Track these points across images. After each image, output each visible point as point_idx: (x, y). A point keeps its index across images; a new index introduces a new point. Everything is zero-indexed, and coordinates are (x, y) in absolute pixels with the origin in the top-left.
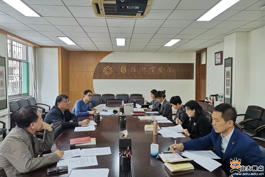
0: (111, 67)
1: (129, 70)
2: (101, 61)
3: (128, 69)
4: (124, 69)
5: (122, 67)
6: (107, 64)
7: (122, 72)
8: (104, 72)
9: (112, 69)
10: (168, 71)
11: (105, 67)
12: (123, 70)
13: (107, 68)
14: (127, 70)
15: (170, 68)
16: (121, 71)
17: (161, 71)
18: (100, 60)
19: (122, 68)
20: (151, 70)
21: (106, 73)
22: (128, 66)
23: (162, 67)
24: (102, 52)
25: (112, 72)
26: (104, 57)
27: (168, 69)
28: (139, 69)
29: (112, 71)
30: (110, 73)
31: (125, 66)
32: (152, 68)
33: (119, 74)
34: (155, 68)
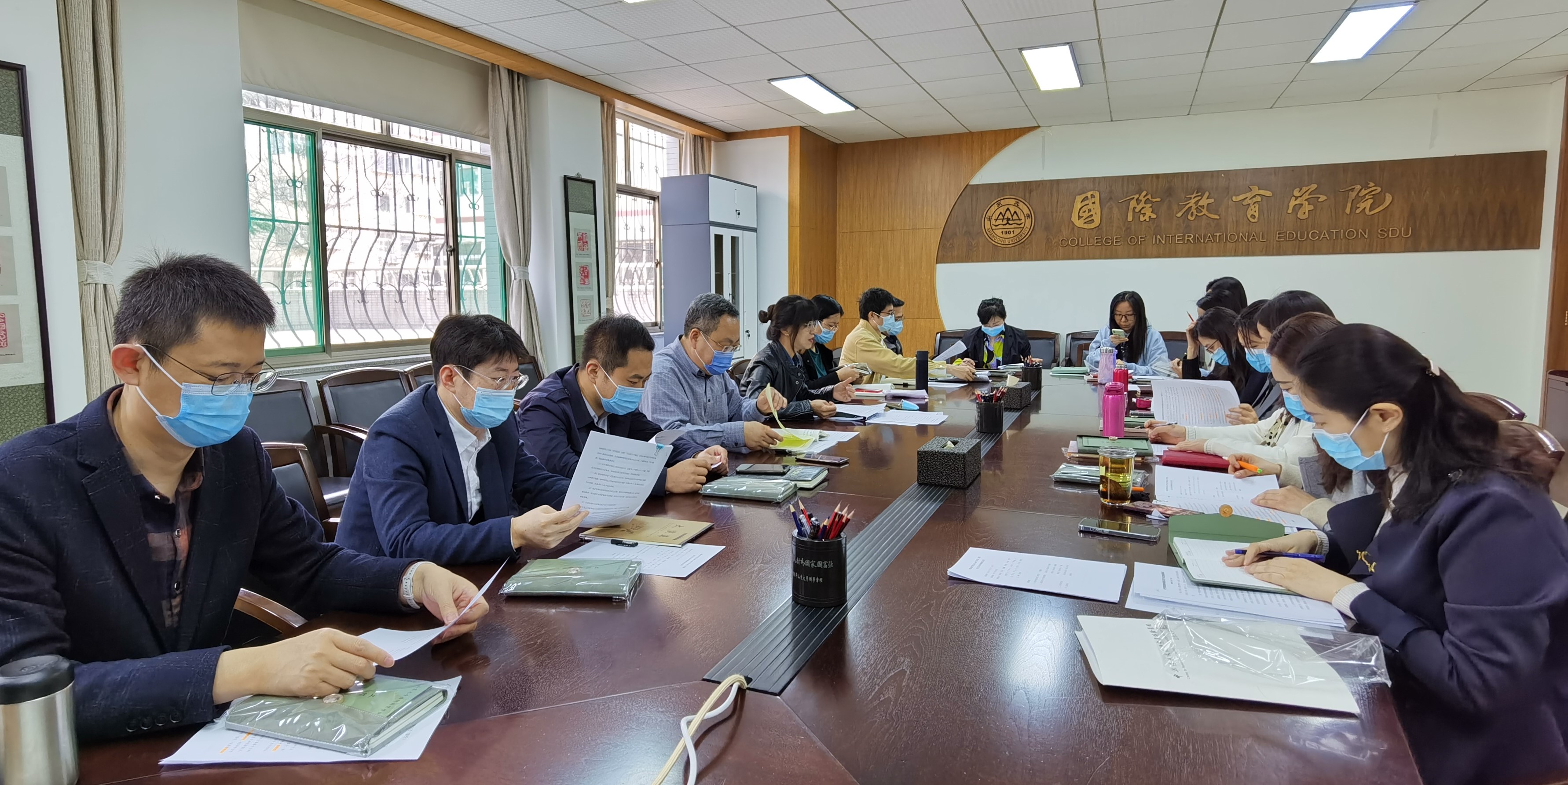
0: (1021, 205)
1: (1115, 210)
2: (976, 180)
3: (1111, 209)
4: (1091, 206)
5: (1079, 198)
6: (1002, 189)
7: (1079, 223)
8: (988, 226)
9: (1026, 211)
10: (1354, 207)
11: (996, 206)
12: (1086, 215)
13: (1003, 210)
14: (1106, 210)
15: (1364, 192)
16: (1075, 218)
17: (1307, 207)
18: (973, 174)
19: (1078, 205)
20: (1243, 207)
21: (998, 232)
22: (1111, 192)
23: (1314, 186)
24: (982, 134)
25: (1028, 224)
26: (991, 156)
27: (1353, 195)
28: (1170, 207)
29: (1028, 221)
30: (1017, 231)
31: (1097, 195)
32: (1249, 195)
33: (1065, 233)
34: (1268, 193)
